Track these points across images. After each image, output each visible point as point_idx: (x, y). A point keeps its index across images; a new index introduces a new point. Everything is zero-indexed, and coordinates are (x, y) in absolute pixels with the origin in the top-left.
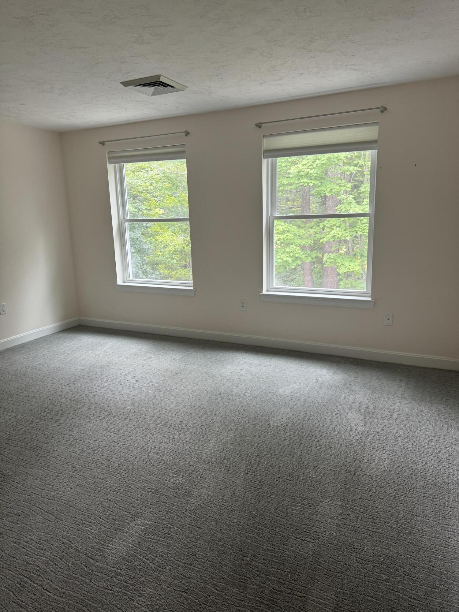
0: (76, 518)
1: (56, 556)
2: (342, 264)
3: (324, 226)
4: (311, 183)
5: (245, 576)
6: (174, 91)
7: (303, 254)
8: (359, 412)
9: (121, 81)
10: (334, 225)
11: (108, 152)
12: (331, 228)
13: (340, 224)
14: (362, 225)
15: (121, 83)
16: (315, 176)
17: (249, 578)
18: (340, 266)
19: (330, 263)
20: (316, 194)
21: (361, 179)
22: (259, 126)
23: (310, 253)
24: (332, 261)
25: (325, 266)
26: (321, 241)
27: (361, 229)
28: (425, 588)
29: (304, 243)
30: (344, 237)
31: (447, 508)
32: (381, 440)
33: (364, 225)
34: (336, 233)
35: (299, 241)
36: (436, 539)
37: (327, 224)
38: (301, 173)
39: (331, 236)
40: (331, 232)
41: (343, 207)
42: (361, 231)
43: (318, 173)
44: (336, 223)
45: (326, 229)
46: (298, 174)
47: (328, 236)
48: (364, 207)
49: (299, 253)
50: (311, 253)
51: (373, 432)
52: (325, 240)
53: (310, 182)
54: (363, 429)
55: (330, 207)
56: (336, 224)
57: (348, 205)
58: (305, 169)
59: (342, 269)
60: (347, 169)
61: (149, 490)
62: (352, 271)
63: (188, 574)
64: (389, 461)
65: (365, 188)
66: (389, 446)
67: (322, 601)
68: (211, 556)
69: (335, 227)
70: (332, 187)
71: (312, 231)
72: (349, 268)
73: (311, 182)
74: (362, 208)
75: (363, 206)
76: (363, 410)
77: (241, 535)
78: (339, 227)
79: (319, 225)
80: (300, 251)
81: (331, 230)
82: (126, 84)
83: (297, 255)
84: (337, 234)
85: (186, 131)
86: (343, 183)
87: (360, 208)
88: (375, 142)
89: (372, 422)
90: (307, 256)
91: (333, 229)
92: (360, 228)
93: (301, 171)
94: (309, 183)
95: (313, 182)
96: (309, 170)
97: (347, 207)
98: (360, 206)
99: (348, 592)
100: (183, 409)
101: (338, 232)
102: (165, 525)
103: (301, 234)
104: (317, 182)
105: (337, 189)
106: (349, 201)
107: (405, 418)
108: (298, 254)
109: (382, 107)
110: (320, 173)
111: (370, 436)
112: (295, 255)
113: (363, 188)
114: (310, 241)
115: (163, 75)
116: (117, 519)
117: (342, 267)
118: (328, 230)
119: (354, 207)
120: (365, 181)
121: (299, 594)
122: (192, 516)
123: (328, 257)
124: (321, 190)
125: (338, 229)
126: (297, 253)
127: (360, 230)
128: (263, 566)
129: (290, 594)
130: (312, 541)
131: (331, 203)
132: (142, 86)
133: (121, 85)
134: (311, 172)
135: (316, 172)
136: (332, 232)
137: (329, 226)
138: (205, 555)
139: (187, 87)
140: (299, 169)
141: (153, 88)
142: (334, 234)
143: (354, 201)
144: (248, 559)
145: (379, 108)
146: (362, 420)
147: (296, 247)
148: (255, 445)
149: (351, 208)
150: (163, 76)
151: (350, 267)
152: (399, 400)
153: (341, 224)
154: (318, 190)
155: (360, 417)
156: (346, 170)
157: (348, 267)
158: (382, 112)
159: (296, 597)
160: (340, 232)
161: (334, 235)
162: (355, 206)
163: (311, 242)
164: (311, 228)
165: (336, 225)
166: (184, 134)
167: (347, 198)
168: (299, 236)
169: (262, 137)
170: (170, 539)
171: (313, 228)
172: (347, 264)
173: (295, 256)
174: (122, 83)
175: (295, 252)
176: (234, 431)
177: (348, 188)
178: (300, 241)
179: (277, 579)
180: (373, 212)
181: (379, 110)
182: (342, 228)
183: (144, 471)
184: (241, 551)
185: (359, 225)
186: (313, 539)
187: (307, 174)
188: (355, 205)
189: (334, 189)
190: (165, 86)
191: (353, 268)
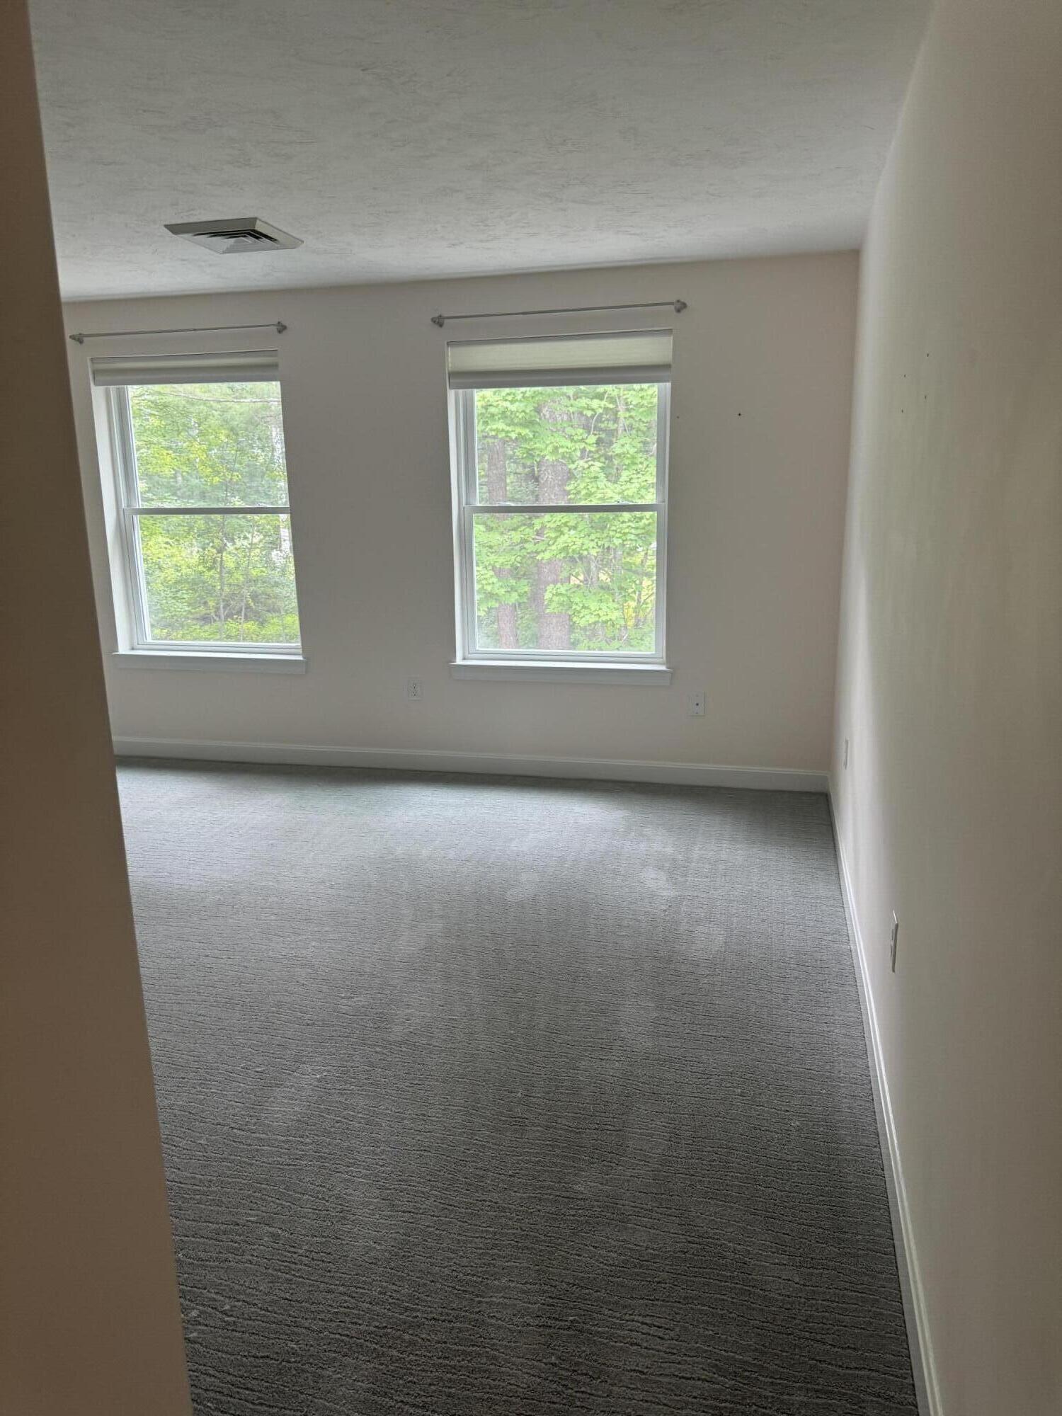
0: (184, 1078)
1: (170, 1135)
2: (584, 607)
3: (543, 527)
4: (513, 433)
5: (520, 1118)
6: (278, 249)
7: (501, 587)
8: (661, 868)
9: (168, 223)
10: (565, 524)
11: (92, 359)
12: (559, 530)
13: (575, 522)
14: (621, 525)
15: (166, 226)
16: (520, 416)
17: (527, 1119)
18: (579, 612)
19: (558, 605)
20: (525, 455)
21: (612, 426)
22: (439, 322)
23: (514, 584)
24: (563, 601)
25: (548, 611)
26: (539, 557)
27: (620, 532)
28: (800, 1096)
29: (503, 563)
30: (586, 549)
31: (821, 993)
32: (705, 907)
33: (625, 525)
34: (569, 540)
35: (491, 558)
36: (810, 1035)
37: (549, 522)
38: (492, 410)
39: (559, 547)
40: (558, 539)
41: (582, 486)
42: (620, 537)
43: (528, 411)
44: (568, 520)
45: (548, 533)
46: (484, 411)
47: (553, 547)
48: (624, 487)
49: (493, 583)
50: (516, 583)
51: (688, 897)
52: (547, 555)
53: (510, 430)
54: (673, 893)
55: (549, 485)
56: (567, 522)
57: (591, 482)
58: (499, 402)
59: (584, 617)
60: (586, 406)
61: (309, 1022)
62: (604, 620)
63: (421, 1127)
64: (721, 939)
65: (623, 446)
66: (719, 916)
67: (649, 1131)
68: (454, 1099)
69: (567, 529)
70: (557, 443)
71: (516, 536)
72: (598, 614)
73: (512, 431)
74: (618, 489)
75: (622, 485)
76: (667, 865)
77: (498, 1065)
78: (575, 528)
79: (534, 524)
80: (495, 580)
81: (558, 534)
82: (176, 229)
83: (489, 588)
84: (573, 543)
85: (279, 323)
86: (579, 434)
87: (616, 488)
88: (666, 367)
89: (685, 882)
90: (509, 590)
91: (562, 533)
92: (618, 530)
93: (490, 405)
94: (508, 432)
95: (518, 430)
96: (507, 404)
97: (589, 487)
98: (616, 485)
99: (687, 1116)
100: (330, 891)
101: (574, 540)
102: (358, 1067)
103: (494, 543)
104: (525, 432)
105: (567, 448)
106: (593, 475)
107: (740, 873)
108: (491, 586)
109: (678, 301)
110: (531, 411)
111: (684, 903)
112: (485, 588)
113: (619, 445)
114: (513, 557)
115: (263, 219)
116: (264, 1070)
117: (584, 612)
118: (553, 535)
119: (604, 487)
120: (620, 432)
121: (612, 1128)
122: (404, 1049)
123: (554, 592)
124: (534, 448)
125: (572, 532)
126: (489, 584)
127: (618, 535)
128: (545, 1100)
129: (598, 1129)
130: (618, 1059)
131: (550, 477)
132: (209, 235)
133: (166, 229)
134: (513, 408)
135: (524, 408)
136: (562, 539)
137: (553, 526)
138: (445, 1100)
139: (303, 242)
140: (486, 400)
141: (232, 240)
142: (566, 543)
143: (602, 475)
144: (519, 1095)
145: (672, 304)
146: (667, 880)
147: (486, 572)
148: (488, 934)
149: (598, 488)
150: (260, 220)
151: (601, 613)
152: (725, 845)
153: (578, 523)
154: (528, 447)
155: (663, 876)
156: (584, 407)
157: (596, 613)
158: (678, 311)
159: (608, 1132)
160: (578, 539)
161: (566, 545)
162: (605, 485)
163: (515, 560)
164: (515, 529)
165: (568, 524)
166: (274, 328)
167: (589, 468)
168: (491, 547)
169: (446, 345)
170: (373, 1086)
171: (520, 530)
172: (593, 606)
173: (486, 590)
174: (168, 227)
175: (484, 582)
176: (442, 917)
177: (590, 445)
178: (493, 557)
179: (573, 1115)
180: (664, 502)
181: (672, 307)
182: (580, 531)
183: (287, 996)
184: (504, 1086)
185: (615, 526)
186: (618, 1057)
187: (504, 413)
188: (606, 483)
189: (562, 447)
190: (257, 238)
191: (607, 615)
